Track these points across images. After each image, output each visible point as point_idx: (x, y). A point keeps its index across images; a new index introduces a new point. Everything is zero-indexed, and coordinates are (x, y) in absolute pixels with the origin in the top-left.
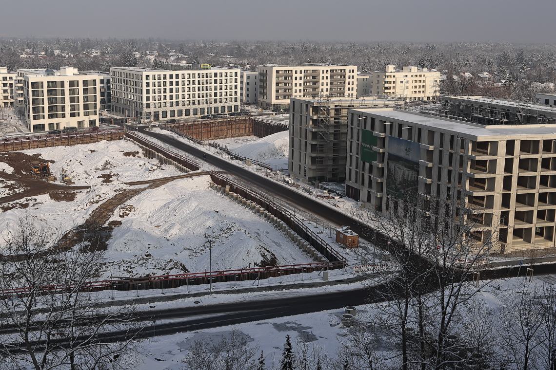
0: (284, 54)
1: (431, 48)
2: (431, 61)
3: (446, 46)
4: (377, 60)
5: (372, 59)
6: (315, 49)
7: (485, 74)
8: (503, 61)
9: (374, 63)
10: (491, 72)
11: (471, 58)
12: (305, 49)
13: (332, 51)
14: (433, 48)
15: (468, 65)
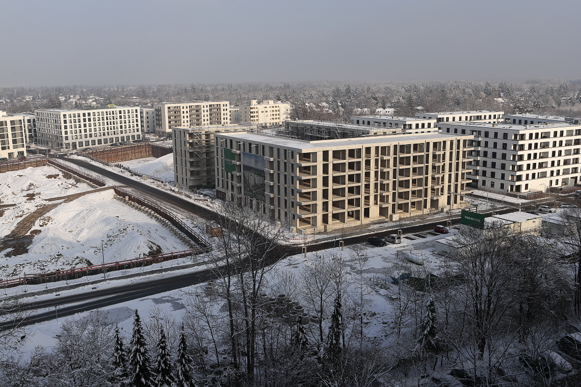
0: (179, 94)
1: (287, 86)
2: (286, 95)
3: (298, 85)
4: (246, 96)
5: (243, 96)
6: (202, 90)
7: (324, 104)
8: (337, 94)
9: (244, 99)
10: (327, 102)
11: (313, 93)
12: (194, 90)
13: (215, 90)
14: (289, 86)
15: (311, 97)
